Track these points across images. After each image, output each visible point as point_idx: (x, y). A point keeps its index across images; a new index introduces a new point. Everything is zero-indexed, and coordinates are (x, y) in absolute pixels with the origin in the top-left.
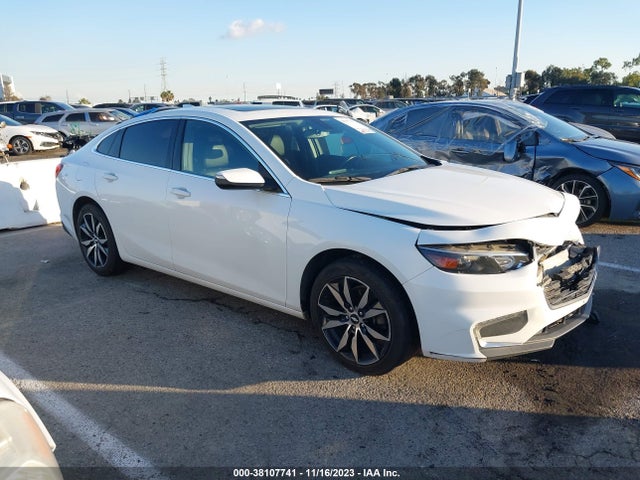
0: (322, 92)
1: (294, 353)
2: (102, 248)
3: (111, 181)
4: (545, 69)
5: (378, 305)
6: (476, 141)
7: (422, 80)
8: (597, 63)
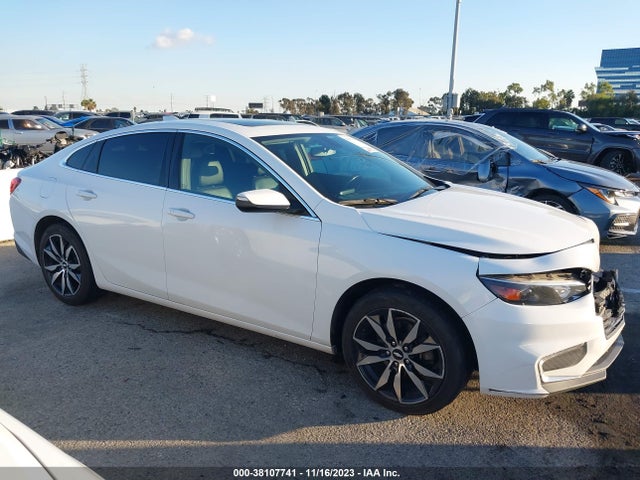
0: (251, 105)
1: (320, 391)
2: (73, 275)
3: (88, 199)
4: (464, 92)
5: (430, 340)
6: (445, 160)
7: (350, 97)
8: (510, 87)
